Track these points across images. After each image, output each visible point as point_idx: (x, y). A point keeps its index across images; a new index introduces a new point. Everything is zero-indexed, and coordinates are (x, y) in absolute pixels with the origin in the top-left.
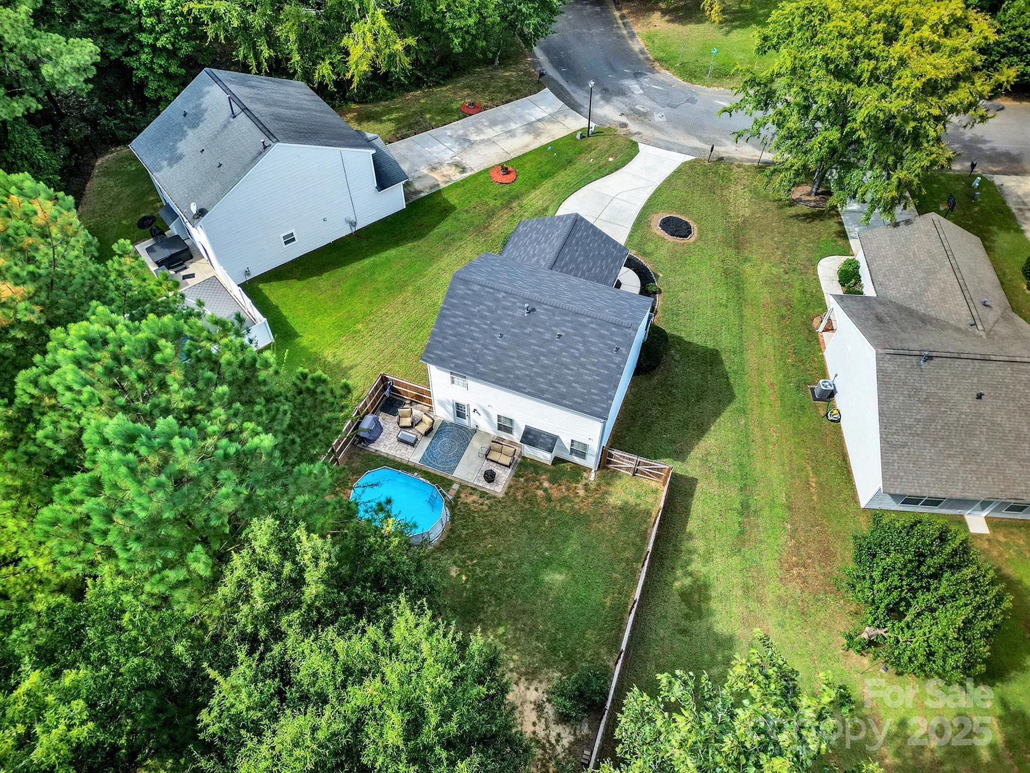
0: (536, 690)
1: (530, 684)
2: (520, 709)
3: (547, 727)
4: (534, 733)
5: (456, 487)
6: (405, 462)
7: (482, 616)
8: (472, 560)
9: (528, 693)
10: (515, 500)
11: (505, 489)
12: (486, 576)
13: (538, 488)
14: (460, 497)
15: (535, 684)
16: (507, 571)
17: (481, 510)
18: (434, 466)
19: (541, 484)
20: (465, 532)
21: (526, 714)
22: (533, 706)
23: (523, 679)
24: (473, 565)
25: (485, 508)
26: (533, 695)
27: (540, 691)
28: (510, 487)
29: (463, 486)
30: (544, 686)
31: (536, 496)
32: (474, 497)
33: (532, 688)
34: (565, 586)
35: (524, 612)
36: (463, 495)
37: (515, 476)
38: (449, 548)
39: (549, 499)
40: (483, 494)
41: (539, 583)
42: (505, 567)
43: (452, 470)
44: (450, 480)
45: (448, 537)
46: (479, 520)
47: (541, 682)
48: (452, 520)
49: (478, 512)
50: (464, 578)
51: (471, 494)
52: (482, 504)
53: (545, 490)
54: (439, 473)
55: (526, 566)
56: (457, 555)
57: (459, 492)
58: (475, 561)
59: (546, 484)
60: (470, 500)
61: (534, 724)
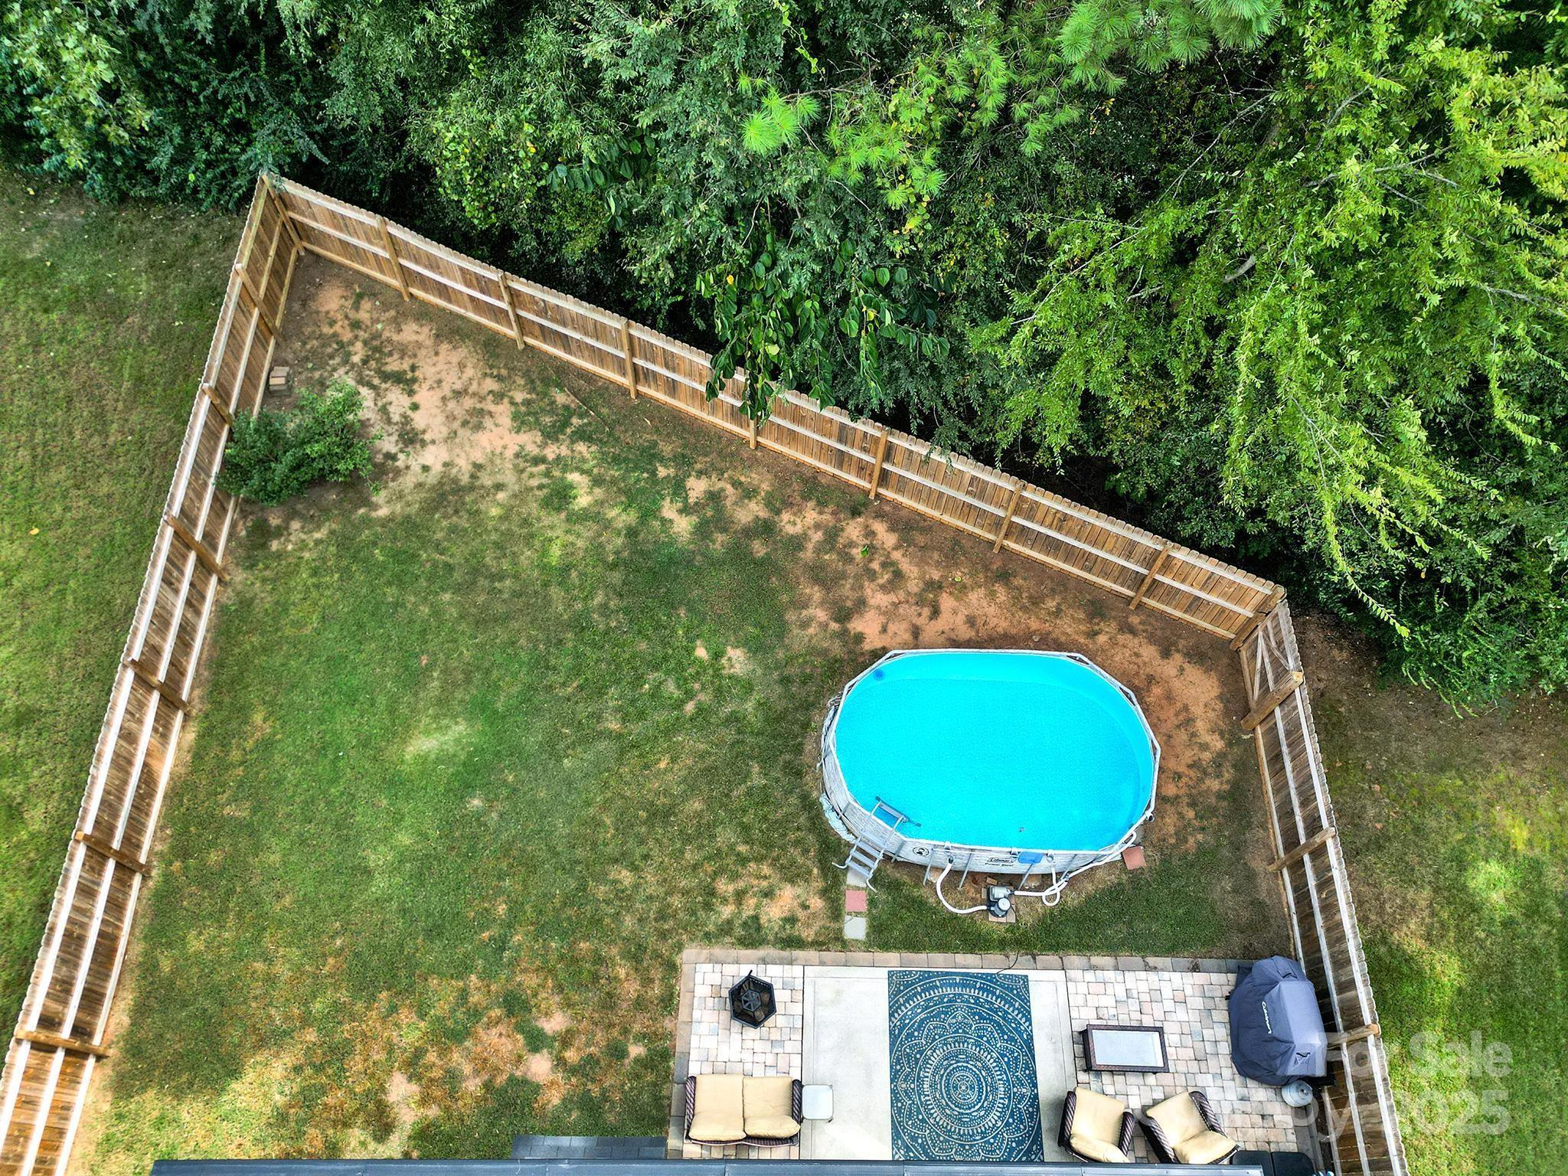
0: (426, 469)
1: (444, 475)
2: (456, 425)
3: (384, 410)
4: (411, 393)
5: (856, 928)
6: (1074, 959)
7: (616, 577)
8: (700, 710)
9: (445, 456)
10: (636, 954)
11: (682, 986)
12: (639, 680)
13: (566, 1039)
14: (824, 893)
15: (431, 479)
16: (583, 711)
17: (734, 877)
18: (968, 980)
19: (560, 1062)
20: (757, 778)
21: (441, 419)
22: (427, 437)
23: (465, 479)
24: (690, 695)
25: (724, 886)
26: (433, 457)
27: (416, 467)
28: (669, 1002)
29: (832, 941)
30: (408, 481)
31: (568, 1004)
32: (773, 913)
33: (437, 468)
34: (399, 728)
35: (505, 619)
36: (817, 903)
37: (666, 1055)
38: (780, 718)
39: (516, 1006)
40: (752, 935)
41: (481, 708)
42: (598, 717)
43: (901, 988)
44: (885, 947)
45: (798, 750)
46: (726, 836)
47: (420, 485)
48: (812, 809)
49: (743, 860)
50: (701, 653)
51: (791, 920)
52: (740, 896)
53: (536, 1041)
54: (938, 961)
55: (532, 741)
56: (750, 706)
57: (836, 912)
58: (690, 707)
59: (540, 1067)
60: (788, 896)
61: (415, 407)
